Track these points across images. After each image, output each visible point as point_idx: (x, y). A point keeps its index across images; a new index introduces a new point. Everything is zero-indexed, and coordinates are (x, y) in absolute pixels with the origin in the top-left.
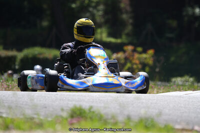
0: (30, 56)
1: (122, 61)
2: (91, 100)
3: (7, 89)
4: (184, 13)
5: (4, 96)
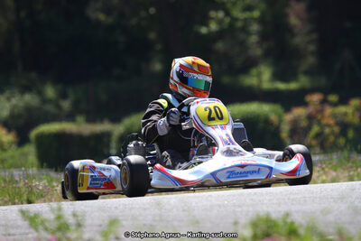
1: (304, 123)
2: (275, 201)
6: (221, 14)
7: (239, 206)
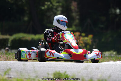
0: (17, 38)
2: (62, 67)
3: (7, 59)
4: (110, 13)
5: (9, 64)
6: (49, 3)
7: (50, 68)
